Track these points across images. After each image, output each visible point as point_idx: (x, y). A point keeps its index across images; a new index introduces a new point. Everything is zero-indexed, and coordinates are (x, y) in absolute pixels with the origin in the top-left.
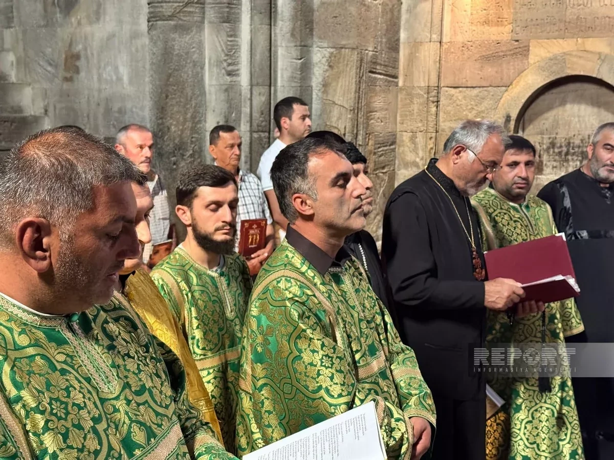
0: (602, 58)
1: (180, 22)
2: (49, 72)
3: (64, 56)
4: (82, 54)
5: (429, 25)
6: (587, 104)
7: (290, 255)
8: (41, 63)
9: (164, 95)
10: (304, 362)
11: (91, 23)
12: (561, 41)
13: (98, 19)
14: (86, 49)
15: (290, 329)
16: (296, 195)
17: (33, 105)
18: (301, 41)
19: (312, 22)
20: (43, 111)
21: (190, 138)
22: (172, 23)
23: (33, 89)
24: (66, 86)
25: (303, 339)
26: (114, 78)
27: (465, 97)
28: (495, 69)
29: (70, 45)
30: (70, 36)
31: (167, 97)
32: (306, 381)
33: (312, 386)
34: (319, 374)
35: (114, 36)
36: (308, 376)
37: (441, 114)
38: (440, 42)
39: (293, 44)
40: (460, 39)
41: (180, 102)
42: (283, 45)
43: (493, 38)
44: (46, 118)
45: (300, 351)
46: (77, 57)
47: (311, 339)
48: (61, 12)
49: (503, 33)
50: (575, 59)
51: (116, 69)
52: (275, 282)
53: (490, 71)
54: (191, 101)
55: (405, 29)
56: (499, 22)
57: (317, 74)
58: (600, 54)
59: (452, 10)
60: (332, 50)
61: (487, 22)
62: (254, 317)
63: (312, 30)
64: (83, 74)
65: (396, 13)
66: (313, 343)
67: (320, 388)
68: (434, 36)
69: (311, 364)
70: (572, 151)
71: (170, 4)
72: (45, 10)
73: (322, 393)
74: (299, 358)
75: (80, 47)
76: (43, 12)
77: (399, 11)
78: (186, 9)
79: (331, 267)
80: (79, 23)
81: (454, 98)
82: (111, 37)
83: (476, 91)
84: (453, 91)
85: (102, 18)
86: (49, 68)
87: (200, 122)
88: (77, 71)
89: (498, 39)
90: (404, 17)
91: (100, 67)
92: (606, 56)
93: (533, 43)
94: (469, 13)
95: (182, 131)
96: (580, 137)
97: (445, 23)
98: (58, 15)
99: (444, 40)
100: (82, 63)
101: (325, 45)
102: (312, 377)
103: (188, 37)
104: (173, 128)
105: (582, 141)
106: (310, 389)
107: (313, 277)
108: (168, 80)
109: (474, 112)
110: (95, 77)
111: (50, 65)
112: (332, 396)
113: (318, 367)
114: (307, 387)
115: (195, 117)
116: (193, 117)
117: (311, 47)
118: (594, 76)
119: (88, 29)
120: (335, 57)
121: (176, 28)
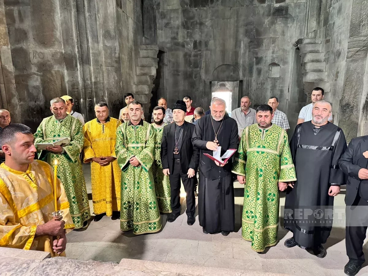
1: (354, 58)
9: (345, 85)
17: (328, 88)
20: (330, 90)
21: (352, 100)
22: (351, 59)
23: (329, 83)
24: (335, 82)
31: (346, 86)
41: (350, 87)
54: (354, 87)
64: (338, 78)
71: (351, 52)
78: (357, 53)
87: (358, 95)
91: (342, 76)
95: (350, 98)
103: (356, 64)
104: (346, 97)
108: (347, 80)
110: (341, 79)
115: (356, 93)
116: (355, 93)
121: (352, 61)
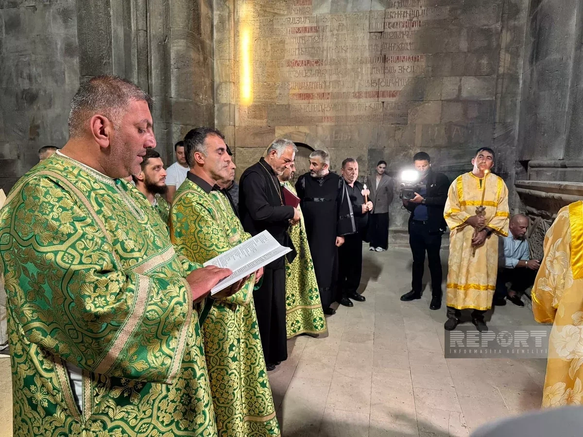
0: (306, 135)
2: (20, 135)
3: (29, 127)
4: (41, 126)
5: (228, 117)
6: (301, 156)
7: (191, 184)
8: (15, 130)
10: (203, 233)
11: (46, 109)
12: (289, 127)
13: (50, 107)
14: (43, 122)
15: (195, 217)
16: (197, 152)
17: (11, 154)
18: (166, 120)
19: (171, 111)
20: (16, 157)
23: (10, 144)
24: (31, 143)
25: (203, 221)
26: (61, 138)
27: (247, 152)
28: (260, 139)
29: (33, 121)
30: (33, 116)
32: (205, 242)
33: (208, 244)
34: (211, 238)
35: (60, 115)
36: (206, 240)
37: (236, 160)
38: (234, 126)
39: (162, 122)
40: (243, 125)
42: (157, 122)
43: (259, 125)
44: (19, 161)
45: (201, 228)
46: (38, 127)
47: (207, 221)
48: (27, 103)
49: (263, 123)
50: (295, 135)
51: (62, 133)
52: (185, 195)
53: (258, 140)
55: (217, 119)
56: (261, 118)
57: (175, 137)
58: (305, 133)
59: (239, 111)
60: (182, 126)
61: (255, 118)
62: (175, 214)
63: (171, 116)
64: (41, 136)
65: (212, 111)
66: (208, 223)
67: (213, 244)
68: (231, 123)
69: (208, 233)
70: (295, 177)
72: (17, 101)
73: (214, 247)
74: (201, 231)
75: (40, 121)
76: (15, 102)
77: (214, 110)
79: (212, 190)
80: (39, 109)
81: (242, 152)
82: (59, 116)
83: (253, 149)
84: (241, 149)
85: (52, 106)
86: (20, 133)
88: (38, 134)
89: (261, 125)
90: (216, 114)
91: (52, 132)
92: (308, 134)
93: (276, 128)
94: (247, 113)
96: (299, 170)
97: (236, 116)
98: (25, 104)
99: (236, 125)
100: (41, 131)
101: (179, 123)
102: (208, 240)
105: (299, 172)
106: (208, 246)
107: (204, 194)
109: (252, 159)
110: (49, 138)
111: (21, 131)
112: (219, 248)
113: (211, 235)
114: (205, 245)
117: (171, 123)
118: (304, 143)
119: (44, 112)
120: (184, 129)
